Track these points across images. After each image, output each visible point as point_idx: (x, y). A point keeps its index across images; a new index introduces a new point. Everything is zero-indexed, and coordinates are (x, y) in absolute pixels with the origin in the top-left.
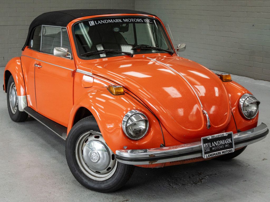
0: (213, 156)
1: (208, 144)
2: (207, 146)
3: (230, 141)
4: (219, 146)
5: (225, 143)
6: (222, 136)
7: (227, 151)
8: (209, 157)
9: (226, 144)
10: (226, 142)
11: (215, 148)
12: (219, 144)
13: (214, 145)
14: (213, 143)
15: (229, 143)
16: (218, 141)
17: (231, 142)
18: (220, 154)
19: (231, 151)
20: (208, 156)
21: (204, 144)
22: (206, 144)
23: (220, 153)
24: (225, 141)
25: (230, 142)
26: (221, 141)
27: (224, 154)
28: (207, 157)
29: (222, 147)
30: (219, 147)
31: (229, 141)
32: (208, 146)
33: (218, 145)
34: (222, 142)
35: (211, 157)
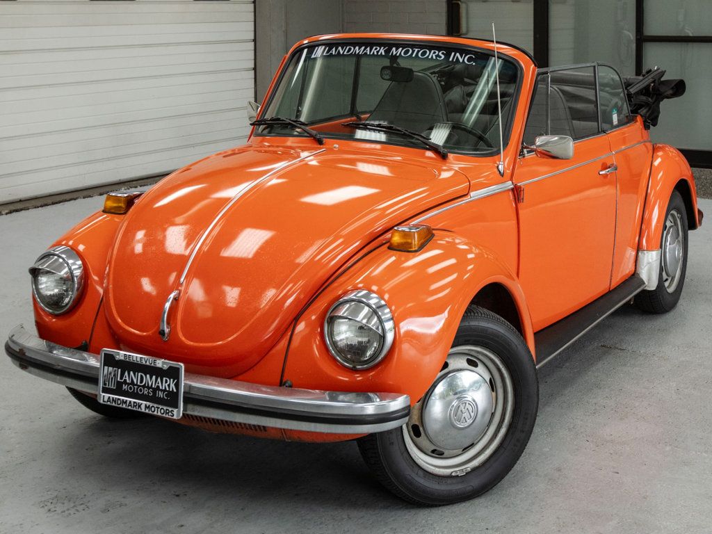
0: (121, 406)
1: (115, 371)
2: (111, 373)
3: (172, 386)
4: (140, 386)
5: (158, 387)
6: (152, 365)
7: (158, 408)
8: (109, 403)
9: (162, 390)
10: (160, 384)
11: (131, 388)
12: (141, 382)
13: (127, 378)
14: (126, 373)
15: (168, 389)
16: (139, 374)
17: (175, 390)
18: (140, 410)
19: (170, 414)
20: (108, 401)
21: (106, 367)
22: (111, 369)
23: (140, 406)
24: (159, 380)
25: (171, 390)
26: (148, 376)
27: (150, 412)
28: (104, 401)
29: (148, 393)
30: (141, 390)
31: (169, 385)
32: (114, 375)
33: (139, 383)
34: (150, 380)
35: (114, 404)
